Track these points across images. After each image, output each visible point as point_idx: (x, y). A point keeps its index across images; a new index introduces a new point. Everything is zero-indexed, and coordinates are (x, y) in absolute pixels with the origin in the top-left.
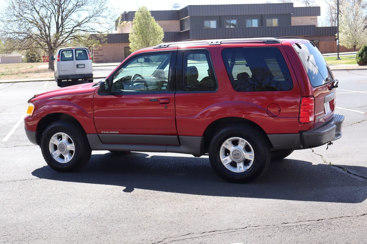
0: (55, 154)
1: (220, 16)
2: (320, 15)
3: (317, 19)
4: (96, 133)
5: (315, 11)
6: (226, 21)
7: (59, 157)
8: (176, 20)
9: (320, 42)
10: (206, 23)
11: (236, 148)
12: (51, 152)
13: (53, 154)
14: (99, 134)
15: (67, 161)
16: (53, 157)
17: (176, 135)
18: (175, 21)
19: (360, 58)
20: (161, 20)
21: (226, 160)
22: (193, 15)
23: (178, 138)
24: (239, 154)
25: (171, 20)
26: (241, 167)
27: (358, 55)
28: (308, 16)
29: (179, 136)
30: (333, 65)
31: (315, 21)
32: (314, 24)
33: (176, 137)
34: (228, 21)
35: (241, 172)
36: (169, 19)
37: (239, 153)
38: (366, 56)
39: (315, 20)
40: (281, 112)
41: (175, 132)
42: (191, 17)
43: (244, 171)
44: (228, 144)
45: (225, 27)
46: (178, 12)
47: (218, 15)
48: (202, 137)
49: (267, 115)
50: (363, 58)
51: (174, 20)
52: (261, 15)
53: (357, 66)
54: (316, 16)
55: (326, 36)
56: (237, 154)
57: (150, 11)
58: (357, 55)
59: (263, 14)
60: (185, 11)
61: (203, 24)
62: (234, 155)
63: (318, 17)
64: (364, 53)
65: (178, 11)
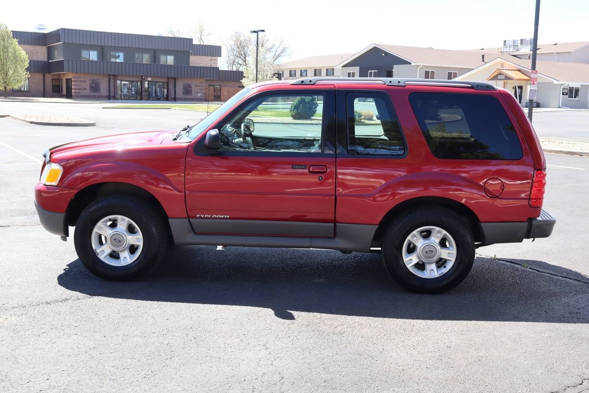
0: (102, 251)
1: (102, 46)
2: (221, 56)
3: (217, 60)
4: (187, 216)
5: (215, 51)
6: (110, 53)
7: (109, 257)
8: (42, 45)
9: (222, 88)
10: (84, 54)
11: (427, 242)
12: (94, 247)
13: (98, 251)
14: (190, 219)
15: (125, 263)
16: (99, 256)
17: (332, 223)
18: (40, 47)
19: (295, 111)
20: (24, 44)
21: (411, 259)
22: (67, 41)
23: (335, 226)
24: (432, 251)
25: (35, 45)
26: (432, 270)
27: (293, 107)
28: (208, 56)
29: (337, 224)
30: (256, 117)
31: (214, 63)
32: (214, 66)
33: (332, 225)
34: (113, 53)
35: (433, 277)
36: (32, 44)
37: (433, 249)
38: (302, 109)
39: (215, 61)
40: (504, 190)
41: (331, 217)
42: (64, 43)
43: (438, 276)
44: (415, 236)
45: (109, 60)
46: (44, 36)
47: (99, 44)
48: (377, 226)
49: (484, 194)
50: (299, 111)
51: (39, 45)
52: (154, 50)
53: (290, 119)
54: (216, 56)
55: (228, 81)
56: (430, 252)
57: (12, 31)
58: (291, 107)
59: (157, 48)
60: (56, 35)
61: (80, 53)
62: (425, 253)
63: (219, 58)
64: (301, 105)
65: (44, 34)
